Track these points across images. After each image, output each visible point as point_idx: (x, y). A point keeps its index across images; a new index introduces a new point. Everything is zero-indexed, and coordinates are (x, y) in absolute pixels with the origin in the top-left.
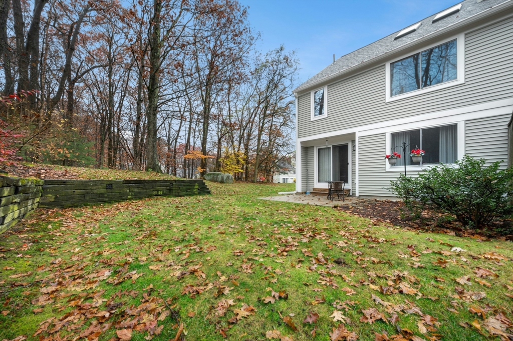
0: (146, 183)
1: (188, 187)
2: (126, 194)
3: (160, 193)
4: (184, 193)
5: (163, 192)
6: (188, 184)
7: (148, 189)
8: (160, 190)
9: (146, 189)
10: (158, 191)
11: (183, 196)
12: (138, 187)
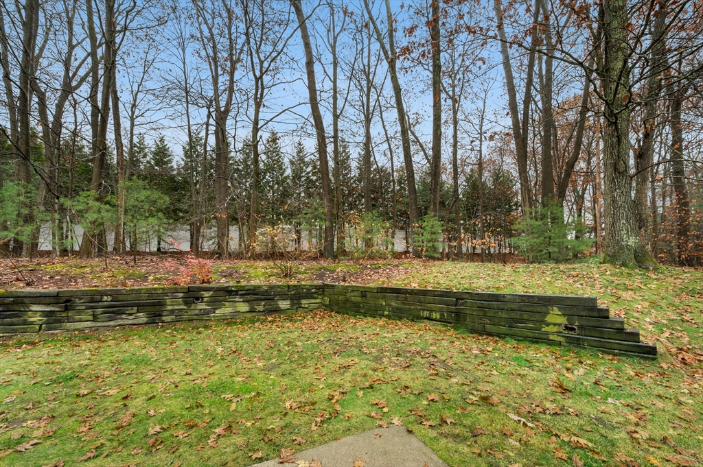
0: (409, 293)
1: (516, 315)
2: (382, 308)
3: (436, 315)
4: (503, 330)
5: (442, 315)
6: (514, 306)
7: (412, 305)
8: (436, 311)
9: (409, 304)
10: (431, 311)
11: (501, 336)
12: (397, 299)
